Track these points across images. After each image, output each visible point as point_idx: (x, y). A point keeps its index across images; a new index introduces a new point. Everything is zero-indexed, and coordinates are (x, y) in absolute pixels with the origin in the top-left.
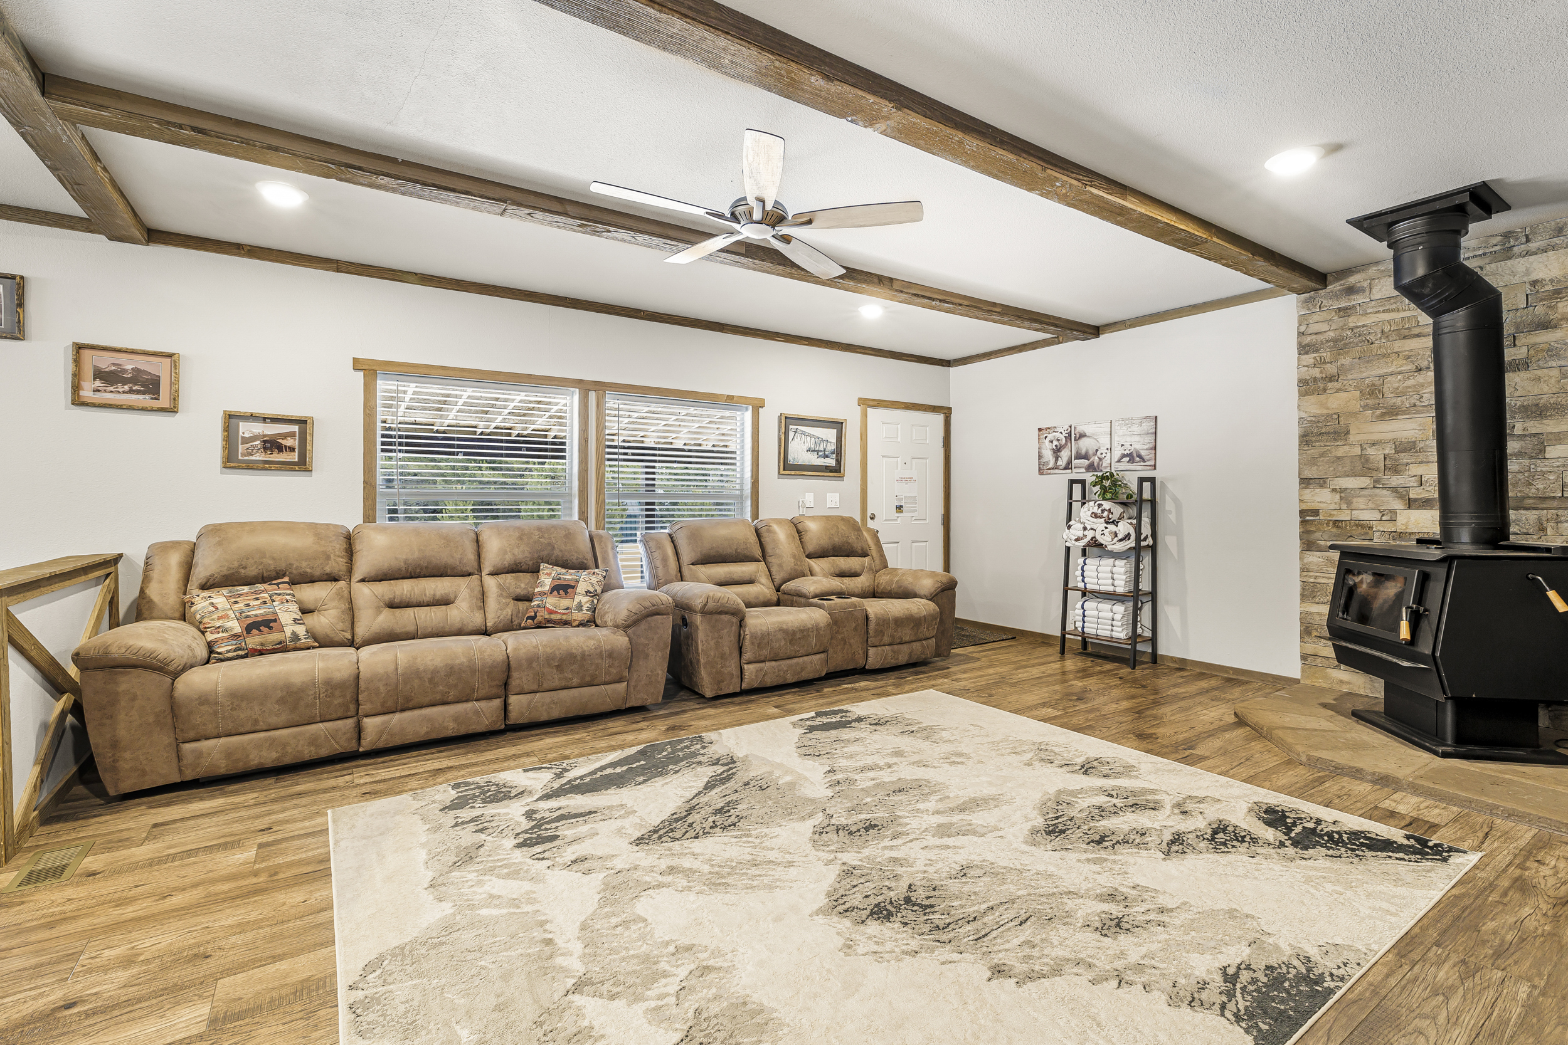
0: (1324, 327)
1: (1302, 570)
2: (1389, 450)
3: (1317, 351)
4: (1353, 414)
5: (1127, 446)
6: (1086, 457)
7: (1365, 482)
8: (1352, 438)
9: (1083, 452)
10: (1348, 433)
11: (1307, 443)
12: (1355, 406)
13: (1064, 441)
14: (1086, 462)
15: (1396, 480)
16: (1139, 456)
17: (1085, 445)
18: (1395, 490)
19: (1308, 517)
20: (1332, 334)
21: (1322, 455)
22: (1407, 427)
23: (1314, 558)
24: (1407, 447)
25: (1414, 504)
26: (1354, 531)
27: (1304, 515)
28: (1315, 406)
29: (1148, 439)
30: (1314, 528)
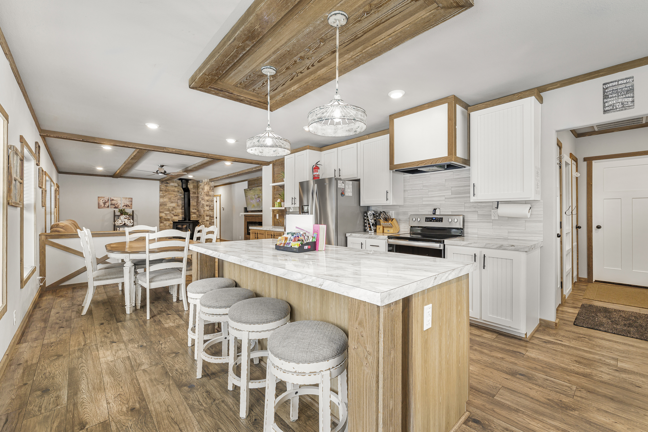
0: (163, 188)
1: (160, 227)
2: (172, 208)
3: (162, 191)
5: (125, 203)
6: (114, 205)
7: (169, 212)
8: (167, 206)
11: (161, 206)
12: (168, 201)
13: (107, 201)
14: (114, 206)
15: (173, 212)
16: (129, 206)
17: (113, 202)
18: (172, 213)
21: (163, 208)
22: (174, 205)
23: (162, 224)
24: (174, 208)
25: (175, 216)
26: (168, 220)
27: (160, 217)
28: (162, 200)
29: (131, 202)
30: (162, 219)
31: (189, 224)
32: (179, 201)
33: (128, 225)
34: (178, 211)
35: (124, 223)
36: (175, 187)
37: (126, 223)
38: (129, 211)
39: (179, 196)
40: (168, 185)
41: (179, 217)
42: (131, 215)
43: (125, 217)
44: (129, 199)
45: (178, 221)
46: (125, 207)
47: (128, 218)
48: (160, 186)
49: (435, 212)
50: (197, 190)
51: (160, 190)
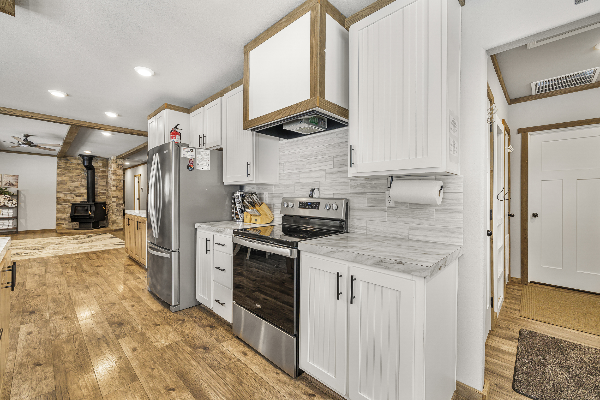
0: (62, 165)
1: (57, 208)
2: (73, 188)
3: (61, 169)
4: (67, 181)
7: (69, 193)
8: (67, 185)
10: (66, 184)
11: (58, 185)
12: (68, 180)
15: (75, 193)
16: (13, 184)
18: (74, 194)
19: (58, 198)
20: (64, 166)
21: (61, 187)
22: (76, 184)
23: (59, 206)
24: (76, 187)
25: (77, 196)
26: (65, 201)
27: (57, 198)
28: (60, 179)
29: (15, 180)
30: (59, 201)
31: (91, 206)
32: (83, 180)
33: (10, 207)
34: (81, 191)
35: (3, 203)
36: (78, 164)
37: (6, 204)
38: (12, 190)
39: (83, 175)
40: (68, 162)
41: (83, 198)
42: (16, 195)
43: (5, 197)
44: (13, 177)
45: (81, 202)
46: (6, 186)
47: (9, 198)
48: (58, 162)
49: (312, 194)
50: (107, 168)
51: (57, 167)
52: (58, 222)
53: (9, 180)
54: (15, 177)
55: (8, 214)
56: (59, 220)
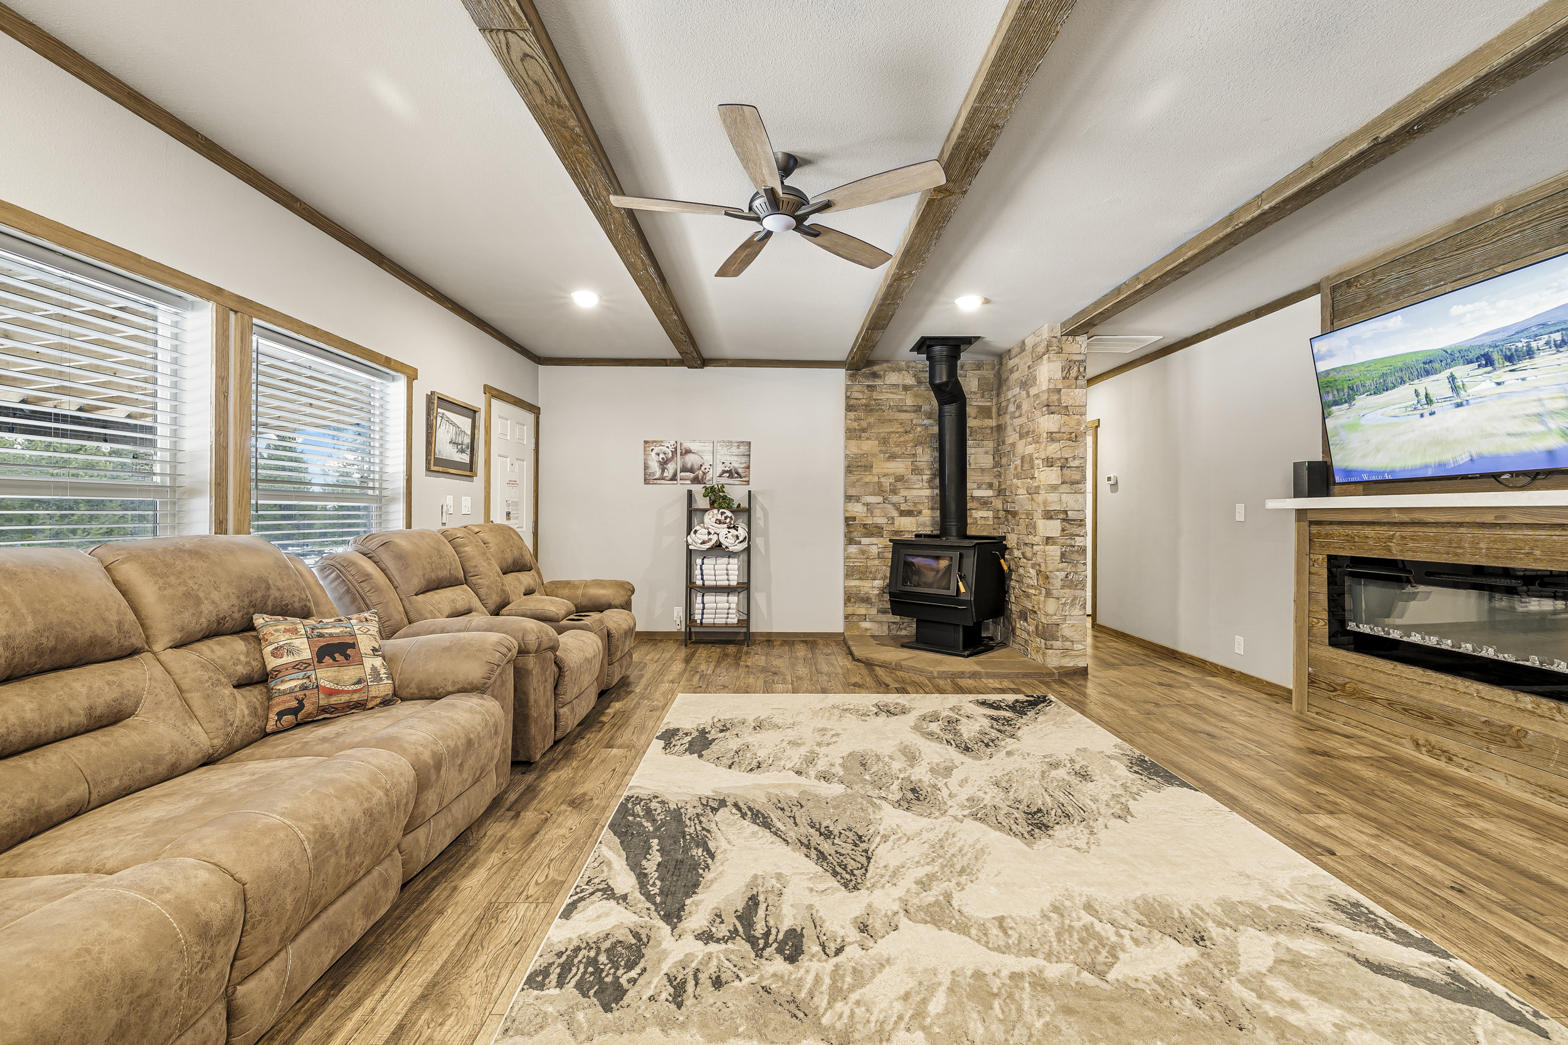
0: (860, 396)
1: (846, 558)
2: (892, 480)
3: (856, 411)
4: (874, 455)
5: (727, 464)
6: (691, 470)
7: (880, 499)
8: (875, 471)
9: (689, 466)
10: (872, 467)
11: (850, 472)
12: (876, 450)
13: (670, 455)
14: (692, 475)
15: (895, 499)
16: (737, 473)
17: (690, 460)
18: (894, 504)
19: (849, 520)
20: (864, 401)
21: (858, 481)
22: (900, 467)
23: (853, 549)
24: (900, 479)
25: (903, 513)
26: (874, 531)
27: (846, 520)
28: (854, 448)
29: (744, 459)
30: (853, 529)
31: (961, 556)
32: (919, 450)
33: (731, 549)
34: (915, 493)
35: (714, 538)
36: (906, 388)
37: (722, 540)
38: (737, 493)
39: (919, 429)
40: (878, 382)
41: (921, 519)
42: (744, 510)
43: (719, 517)
44: (738, 447)
45: (917, 536)
46: (723, 480)
47: (728, 520)
48: (848, 387)
50: (998, 395)
51: (847, 404)
52: (850, 610)
53: (728, 458)
54: (743, 449)
55: (727, 574)
56: (853, 600)
